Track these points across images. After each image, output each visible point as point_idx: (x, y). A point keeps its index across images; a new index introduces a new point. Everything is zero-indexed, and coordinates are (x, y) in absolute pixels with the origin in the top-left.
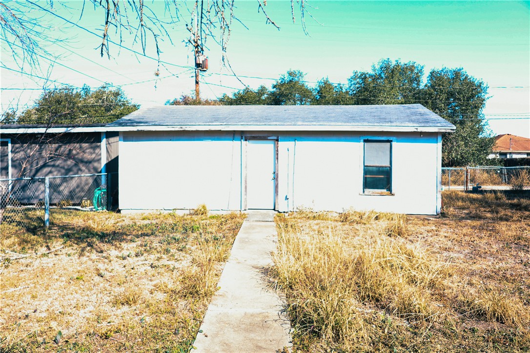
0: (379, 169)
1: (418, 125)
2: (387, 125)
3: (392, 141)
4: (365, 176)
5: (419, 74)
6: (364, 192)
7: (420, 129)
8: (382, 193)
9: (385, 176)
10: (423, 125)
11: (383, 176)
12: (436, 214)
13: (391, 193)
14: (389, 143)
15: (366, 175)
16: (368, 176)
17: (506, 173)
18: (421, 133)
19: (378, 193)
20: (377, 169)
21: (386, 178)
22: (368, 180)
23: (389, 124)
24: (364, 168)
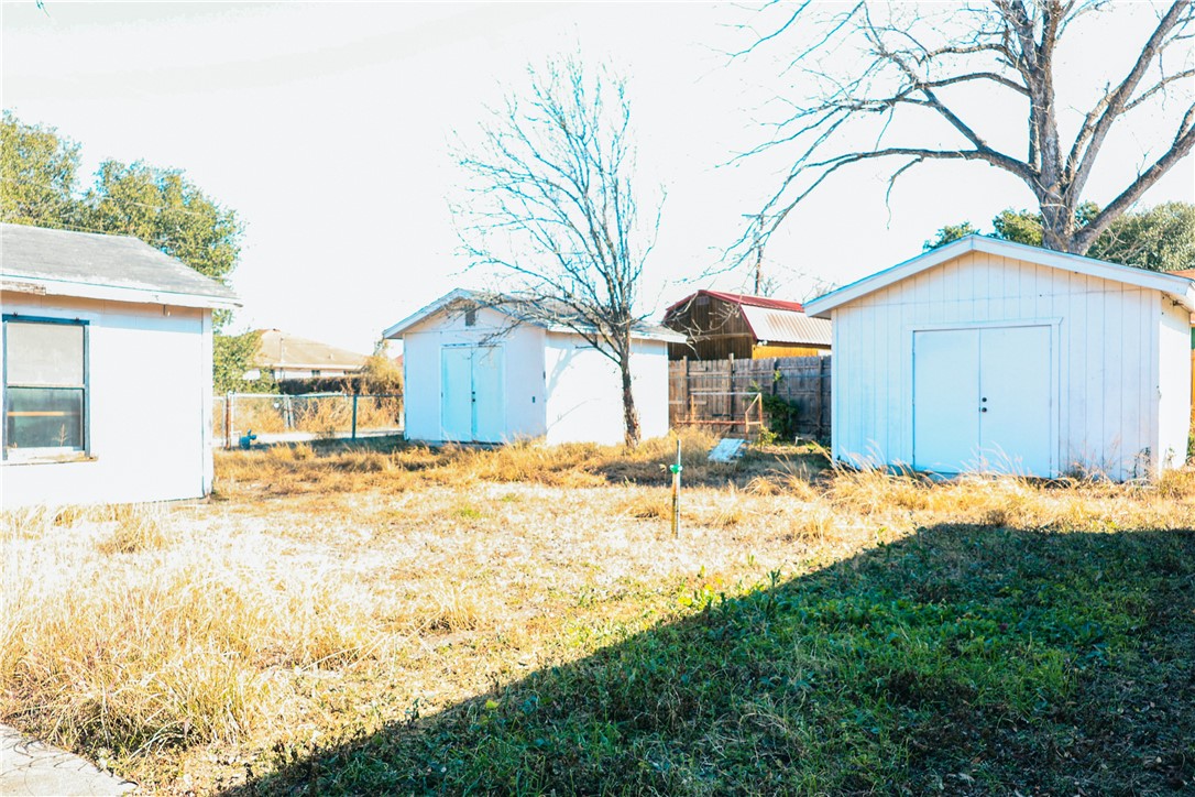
0: (52, 395)
1: (159, 289)
2: (73, 279)
3: (87, 323)
4: (9, 414)
5: (70, 161)
6: (5, 457)
7: (165, 299)
8: (62, 456)
9: (70, 413)
10: (168, 288)
11: (61, 414)
12: (201, 496)
13: (87, 454)
14: (82, 328)
15: (11, 410)
16: (16, 414)
17: (291, 409)
18: (165, 308)
19: (49, 458)
20: (48, 393)
21: (73, 416)
22: (17, 424)
23: (80, 279)
24: (5, 393)
